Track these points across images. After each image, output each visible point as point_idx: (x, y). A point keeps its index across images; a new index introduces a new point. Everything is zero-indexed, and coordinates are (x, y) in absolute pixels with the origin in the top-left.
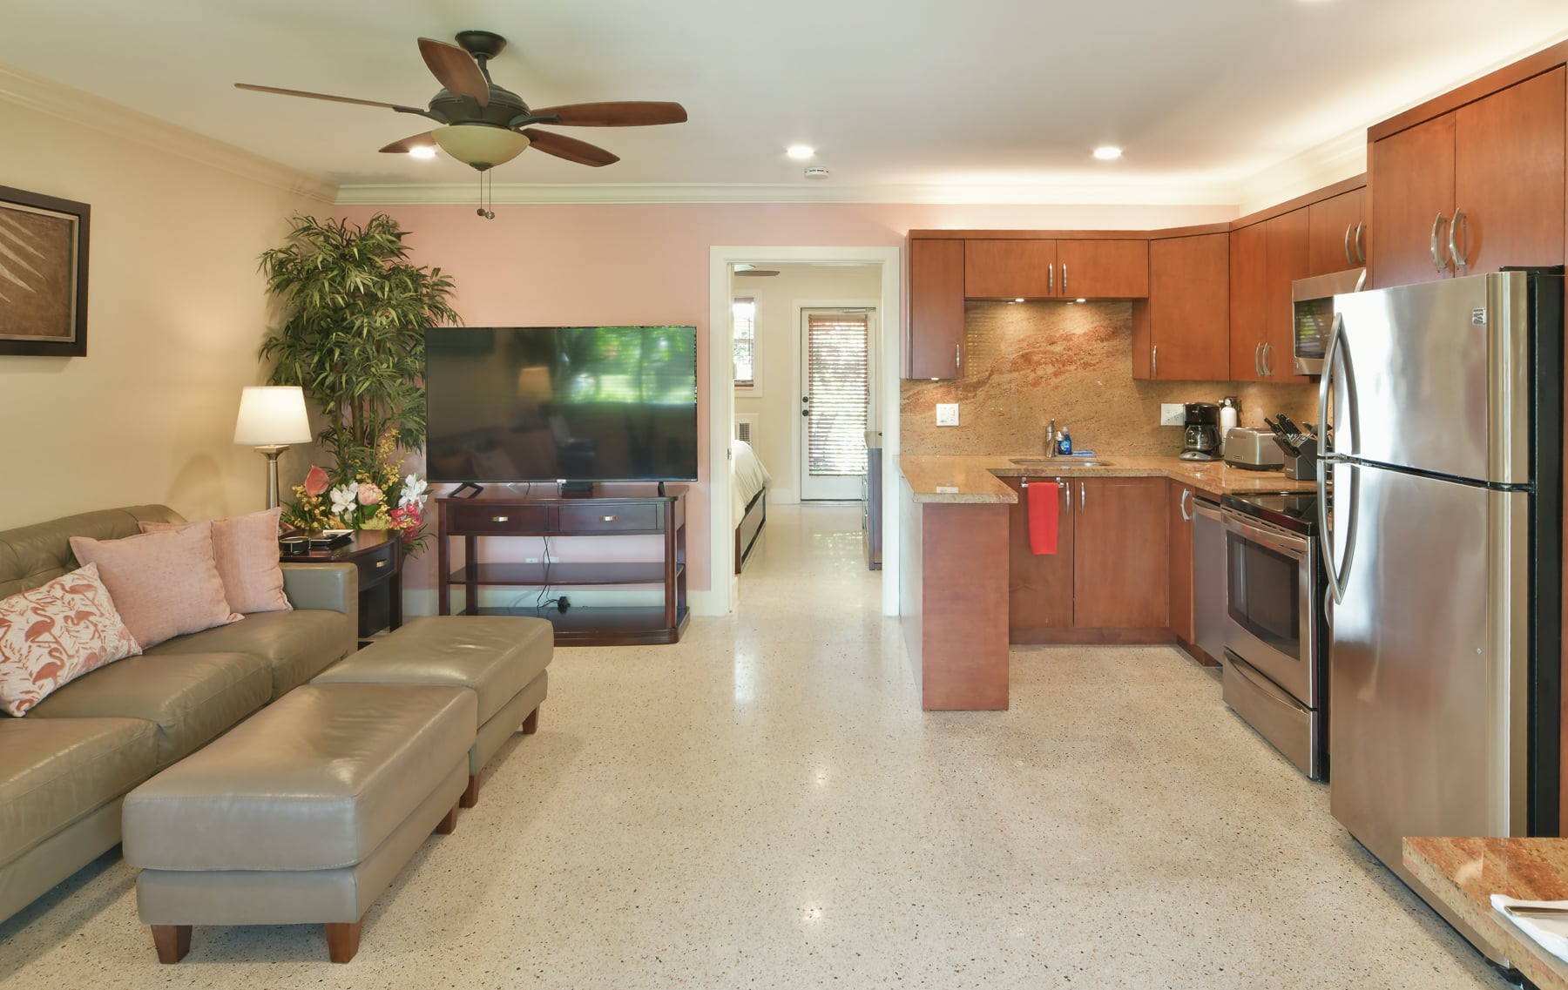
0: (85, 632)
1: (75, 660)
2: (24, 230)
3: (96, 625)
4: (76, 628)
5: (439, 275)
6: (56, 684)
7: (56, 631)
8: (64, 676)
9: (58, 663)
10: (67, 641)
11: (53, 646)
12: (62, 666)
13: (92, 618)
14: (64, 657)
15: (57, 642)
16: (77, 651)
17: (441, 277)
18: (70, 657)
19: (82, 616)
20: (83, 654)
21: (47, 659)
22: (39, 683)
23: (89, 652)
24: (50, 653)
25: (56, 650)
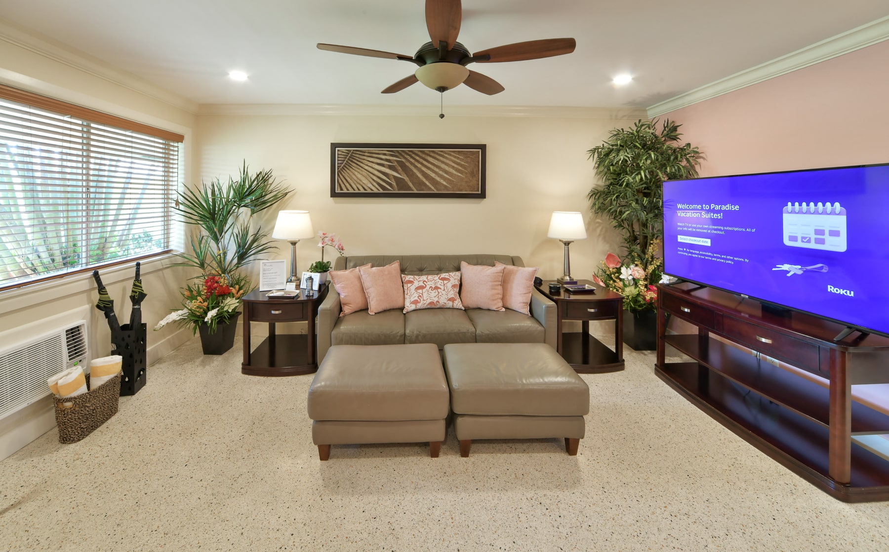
0: (433, 294)
1: (425, 302)
2: (460, 157)
3: (439, 293)
4: (431, 291)
5: (691, 148)
6: (416, 307)
7: (424, 290)
8: (419, 306)
9: (419, 301)
10: (425, 295)
11: (420, 295)
12: (419, 302)
13: (439, 290)
14: (422, 300)
15: (422, 294)
16: (427, 299)
17: (693, 149)
18: (424, 300)
19: (437, 288)
20: (429, 301)
21: (416, 298)
22: (411, 305)
23: (431, 301)
24: (418, 297)
25: (420, 296)
